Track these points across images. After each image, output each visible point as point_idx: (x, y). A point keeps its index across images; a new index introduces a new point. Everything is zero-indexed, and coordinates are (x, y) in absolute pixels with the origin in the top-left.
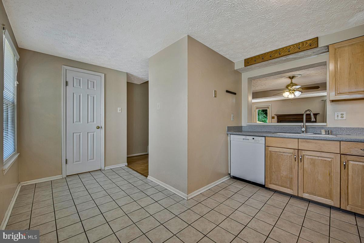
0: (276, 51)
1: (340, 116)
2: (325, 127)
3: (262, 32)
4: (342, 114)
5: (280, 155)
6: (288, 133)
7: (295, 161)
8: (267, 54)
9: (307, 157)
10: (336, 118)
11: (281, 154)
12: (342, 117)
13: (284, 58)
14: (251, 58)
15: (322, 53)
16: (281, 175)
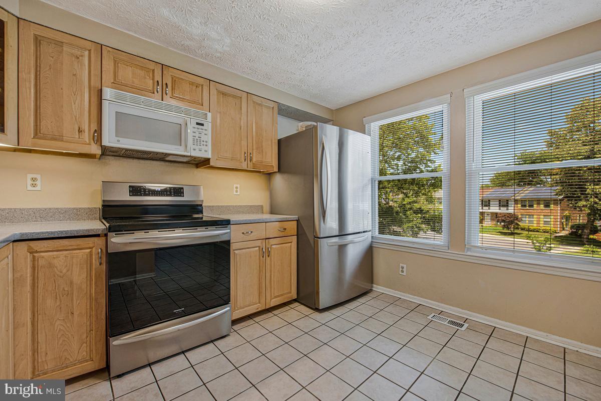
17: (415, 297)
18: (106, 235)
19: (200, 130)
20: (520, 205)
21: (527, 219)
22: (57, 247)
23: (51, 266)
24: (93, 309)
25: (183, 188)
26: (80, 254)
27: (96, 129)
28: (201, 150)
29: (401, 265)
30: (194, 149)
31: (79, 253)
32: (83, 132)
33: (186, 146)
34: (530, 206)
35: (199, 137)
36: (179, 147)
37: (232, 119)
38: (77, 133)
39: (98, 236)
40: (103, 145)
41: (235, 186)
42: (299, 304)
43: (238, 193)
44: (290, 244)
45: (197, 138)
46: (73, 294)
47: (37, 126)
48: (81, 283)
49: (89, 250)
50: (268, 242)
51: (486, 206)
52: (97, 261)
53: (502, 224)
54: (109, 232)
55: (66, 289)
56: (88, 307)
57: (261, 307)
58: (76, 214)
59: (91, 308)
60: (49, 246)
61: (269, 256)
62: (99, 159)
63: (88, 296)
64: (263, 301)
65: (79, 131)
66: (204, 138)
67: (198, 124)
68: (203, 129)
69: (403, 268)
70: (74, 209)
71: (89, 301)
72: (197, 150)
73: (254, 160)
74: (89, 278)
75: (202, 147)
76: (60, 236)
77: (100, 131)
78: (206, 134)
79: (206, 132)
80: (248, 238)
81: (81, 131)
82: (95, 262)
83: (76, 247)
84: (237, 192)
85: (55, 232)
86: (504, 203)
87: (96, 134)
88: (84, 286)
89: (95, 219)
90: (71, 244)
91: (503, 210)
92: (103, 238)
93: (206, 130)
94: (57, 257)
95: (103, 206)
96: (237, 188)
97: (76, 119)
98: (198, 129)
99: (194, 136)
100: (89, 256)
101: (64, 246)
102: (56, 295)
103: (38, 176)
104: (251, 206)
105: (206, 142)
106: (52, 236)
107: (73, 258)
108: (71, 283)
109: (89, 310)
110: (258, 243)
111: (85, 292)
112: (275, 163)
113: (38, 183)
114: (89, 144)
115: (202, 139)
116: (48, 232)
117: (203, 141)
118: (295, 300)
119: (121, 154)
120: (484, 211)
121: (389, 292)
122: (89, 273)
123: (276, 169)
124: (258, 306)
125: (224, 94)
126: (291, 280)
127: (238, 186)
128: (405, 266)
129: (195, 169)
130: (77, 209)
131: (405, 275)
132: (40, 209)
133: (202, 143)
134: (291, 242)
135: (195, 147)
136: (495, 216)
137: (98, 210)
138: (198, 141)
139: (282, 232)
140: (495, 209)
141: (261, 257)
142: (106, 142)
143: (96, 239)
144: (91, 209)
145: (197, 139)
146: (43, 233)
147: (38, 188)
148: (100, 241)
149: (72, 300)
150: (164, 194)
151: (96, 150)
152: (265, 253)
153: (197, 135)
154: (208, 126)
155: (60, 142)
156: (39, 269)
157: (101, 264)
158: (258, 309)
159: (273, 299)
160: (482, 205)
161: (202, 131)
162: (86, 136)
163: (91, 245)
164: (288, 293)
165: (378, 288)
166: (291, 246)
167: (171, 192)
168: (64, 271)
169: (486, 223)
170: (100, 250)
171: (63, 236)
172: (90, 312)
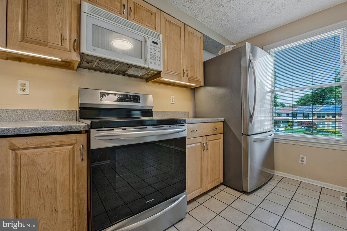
17: (315, 181)
18: (88, 132)
19: (155, 48)
20: (316, 117)
21: (321, 125)
22: (40, 144)
23: (33, 163)
24: (76, 204)
25: (139, 96)
26: (63, 151)
27: (76, 38)
28: (156, 64)
29: (301, 156)
30: (151, 63)
31: (62, 149)
32: (64, 40)
33: (146, 60)
34: (323, 117)
35: (155, 53)
36: (140, 60)
37: (175, 42)
38: (60, 40)
39: (79, 132)
40: (81, 52)
41: (172, 97)
42: (225, 187)
43: (173, 103)
44: (219, 140)
45: (153, 53)
46: (56, 191)
47: (24, 30)
48: (64, 180)
49: (71, 147)
50: (207, 139)
51: (294, 117)
52: (79, 156)
53: (306, 128)
54: (91, 128)
55: (49, 187)
56: (71, 204)
57: (202, 191)
58: (58, 115)
59: (74, 204)
60: (32, 142)
61: (207, 150)
62: (76, 71)
63: (71, 193)
64: (203, 186)
65: (61, 39)
66: (158, 54)
67: (153, 42)
68: (157, 47)
69: (302, 158)
70: (56, 111)
71: (71, 198)
72: (153, 63)
73: (189, 76)
74: (71, 174)
75: (156, 61)
76: (43, 132)
77: (79, 41)
78: (159, 52)
79: (159, 50)
80: (195, 135)
81: (63, 39)
82: (77, 159)
83: (59, 144)
84: (173, 101)
85: (37, 128)
86: (306, 115)
87: (76, 44)
88: (67, 183)
89: (73, 120)
90: (53, 141)
91: (306, 120)
92: (84, 134)
93: (159, 48)
94: (40, 154)
95: (80, 108)
96: (173, 98)
97: (59, 28)
98: (154, 46)
99: (151, 52)
100: (71, 152)
101: (47, 143)
102: (40, 193)
103: (27, 83)
104: (182, 112)
105: (159, 58)
106: (35, 132)
107: (56, 154)
108: (55, 180)
109: (72, 206)
110: (200, 139)
111: (68, 188)
112: (202, 79)
113: (27, 88)
114: (70, 51)
115: (157, 55)
116: (30, 128)
117: (157, 57)
118: (222, 184)
119: (94, 66)
120: (293, 120)
121: (290, 176)
122: (71, 168)
123: (202, 84)
124: (201, 190)
125: (170, 22)
126: (220, 168)
127: (174, 97)
128: (305, 157)
129: (146, 83)
130: (58, 111)
131: (305, 163)
132: (29, 111)
134: (220, 139)
135: (152, 61)
136: (300, 123)
137: (75, 112)
138: (154, 56)
139: (215, 130)
140: (300, 119)
141: (202, 151)
142: (84, 50)
143: (78, 135)
144: (69, 112)
145: (153, 55)
146: (25, 129)
147: (27, 92)
148: (82, 138)
149: (56, 198)
150: (126, 100)
151: (75, 57)
152: (205, 147)
153: (153, 51)
154: (160, 45)
155: (44, 47)
156: (22, 167)
157: (82, 160)
158: (200, 192)
159: (209, 183)
160: (292, 117)
161: (156, 48)
162: (68, 44)
163: (74, 142)
164: (218, 178)
165: (278, 174)
166: (220, 141)
167: (131, 99)
168: (48, 168)
169: (294, 127)
170: (82, 146)
171: (46, 132)
172: (73, 208)
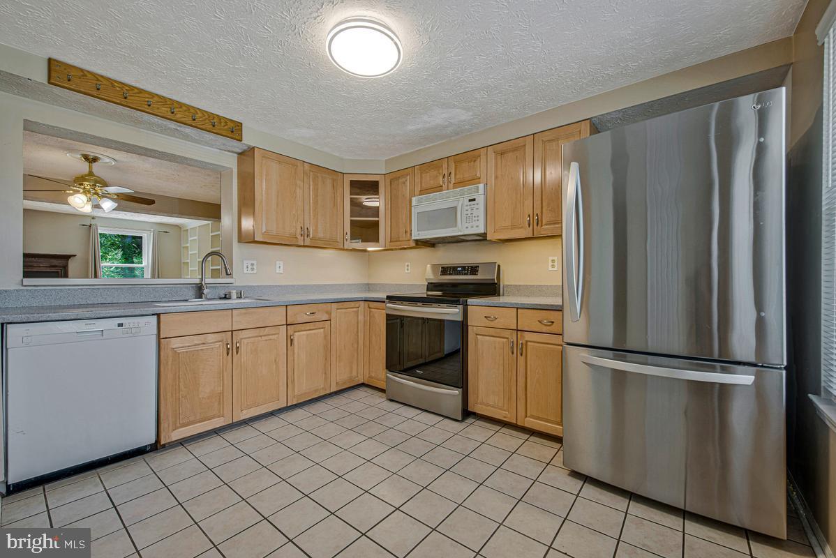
0: (164, 101)
1: (250, 267)
2: (231, 285)
3: (199, 53)
4: (252, 265)
5: (198, 350)
6: (165, 302)
7: (228, 355)
8: (136, 91)
9: (245, 341)
10: (245, 271)
11: (200, 348)
12: (252, 269)
13: (172, 125)
14: (82, 70)
15: (229, 151)
16: (200, 396)
19: (472, 206)
25: (478, 266)
28: (473, 227)
30: (466, 228)
35: (471, 214)
36: (455, 228)
41: (551, 258)
50: (521, 336)
57: (510, 418)
61: (521, 354)
66: (476, 213)
67: (470, 200)
68: (475, 204)
72: (469, 228)
75: (474, 223)
78: (478, 209)
80: (492, 324)
84: (553, 266)
93: (478, 204)
96: (553, 261)
97: (404, 225)
98: (470, 205)
99: (466, 215)
103: (409, 264)
105: (478, 216)
110: (506, 333)
113: (409, 268)
115: (474, 215)
124: (506, 414)
127: (556, 258)
133: (474, 219)
135: (467, 225)
138: (471, 217)
139: (547, 325)
141: (510, 353)
152: (516, 349)
153: (469, 212)
154: (480, 199)
155: (399, 242)
159: (529, 417)
